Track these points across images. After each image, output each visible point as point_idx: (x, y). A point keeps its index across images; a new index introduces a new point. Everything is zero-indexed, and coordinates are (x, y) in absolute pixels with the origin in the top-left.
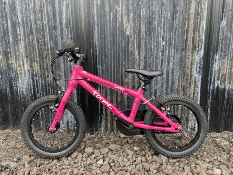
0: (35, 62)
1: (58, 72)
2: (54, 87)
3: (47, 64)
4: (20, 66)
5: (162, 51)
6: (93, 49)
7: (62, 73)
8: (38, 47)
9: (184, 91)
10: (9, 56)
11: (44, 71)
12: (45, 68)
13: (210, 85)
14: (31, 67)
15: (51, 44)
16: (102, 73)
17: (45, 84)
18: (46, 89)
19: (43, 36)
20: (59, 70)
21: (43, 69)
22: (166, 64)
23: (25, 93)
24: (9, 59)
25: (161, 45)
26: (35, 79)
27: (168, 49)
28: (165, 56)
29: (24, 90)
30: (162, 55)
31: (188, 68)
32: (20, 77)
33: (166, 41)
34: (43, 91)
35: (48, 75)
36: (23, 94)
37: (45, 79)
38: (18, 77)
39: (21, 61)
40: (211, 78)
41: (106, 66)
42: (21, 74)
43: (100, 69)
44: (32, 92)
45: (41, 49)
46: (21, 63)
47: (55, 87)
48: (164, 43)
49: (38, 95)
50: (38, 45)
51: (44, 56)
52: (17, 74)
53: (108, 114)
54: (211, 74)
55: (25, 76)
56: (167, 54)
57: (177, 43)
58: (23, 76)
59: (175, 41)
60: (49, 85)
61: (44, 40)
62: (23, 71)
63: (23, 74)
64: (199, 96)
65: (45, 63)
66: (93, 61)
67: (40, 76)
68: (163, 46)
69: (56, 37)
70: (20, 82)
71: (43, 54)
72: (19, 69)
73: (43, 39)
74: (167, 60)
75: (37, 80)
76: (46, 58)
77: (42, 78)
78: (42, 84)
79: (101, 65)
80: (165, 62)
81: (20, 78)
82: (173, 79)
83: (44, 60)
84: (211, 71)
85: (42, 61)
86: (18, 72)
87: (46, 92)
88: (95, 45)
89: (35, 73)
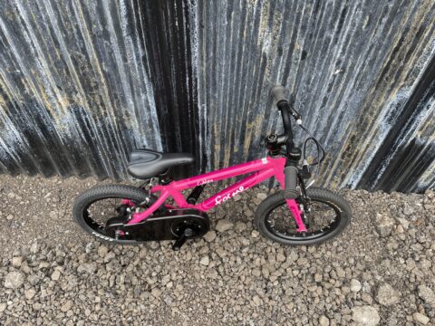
0: (77, 92)
1: (123, 110)
2: (120, 131)
3: (101, 97)
4: (49, 98)
5: (331, 85)
6: (190, 76)
7: (131, 111)
8: (78, 73)
9: (352, 142)
10: (23, 81)
11: (98, 108)
12: (99, 103)
13: (402, 138)
14: (72, 101)
15: (104, 68)
16: (207, 114)
17: (104, 127)
18: (106, 132)
19: (84, 51)
20: (125, 107)
21: (94, 107)
22: (332, 107)
23: (69, 135)
24: (23, 86)
25: (332, 73)
26: (84, 118)
27: (341, 85)
28: (334, 94)
29: (68, 132)
30: (329, 90)
31: (372, 114)
32: (54, 115)
33: (344, 69)
35: (106, 114)
36: (67, 137)
37: (101, 120)
38: (52, 117)
39: (49, 90)
40: (407, 129)
41: (215, 103)
42: (55, 110)
43: (203, 110)
44: (83, 137)
45: (84, 74)
46: (50, 94)
47: (123, 132)
48: (338, 71)
49: (93, 139)
50: (77, 69)
51: (93, 85)
52: (49, 112)
54: (410, 124)
55: (64, 113)
56: (339, 93)
57: (366, 73)
58: (60, 113)
59: (362, 68)
61: (87, 57)
62: (58, 106)
63: (59, 110)
64: (375, 152)
65: (97, 96)
66: (191, 96)
67: (91, 115)
68: (335, 76)
69: (111, 53)
70: (58, 122)
71: (89, 82)
72: (49, 105)
73: (84, 57)
74: (335, 101)
75: (86, 119)
76: (96, 87)
77: (96, 120)
78: (98, 127)
79: (205, 105)
80: (330, 104)
81: (55, 117)
82: (338, 127)
83: (95, 92)
84: (413, 120)
85: (91, 94)
86: (49, 109)
87: (107, 136)
88: (195, 71)
89: (81, 109)
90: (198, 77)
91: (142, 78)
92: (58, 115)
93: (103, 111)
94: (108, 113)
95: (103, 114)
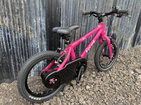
0: (6, 16)
1: (29, 27)
7: (34, 28)
12: (17, 23)
14: (2, 22)
17: (18, 38)
20: (30, 25)
21: (16, 25)
25: (95, 8)
26: (7, 34)
35: (20, 30)
37: (17, 34)
45: (14, 3)
48: (97, 7)
49: (10, 50)
51: (16, 11)
60: (21, 40)
65: (17, 18)
66: (58, 18)
67: (13, 32)
71: (15, 9)
75: (8, 35)
78: (15, 39)
79: (63, 21)
83: (16, 15)
85: (15, 16)
88: (60, 4)
90: (62, 7)
91: (40, 8)
93: (18, 29)
94: (21, 30)
95: (18, 31)
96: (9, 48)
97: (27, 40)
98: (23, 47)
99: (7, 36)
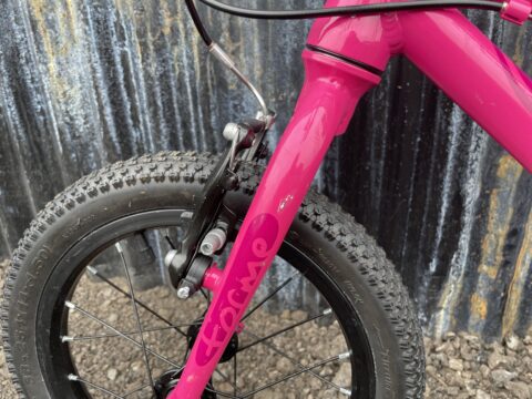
2: (206, 96)
11: (157, 5)
17: (164, 77)
18: (168, 104)
23: (80, 121)
26: (117, 50)
29: (76, 109)
32: (46, 40)
34: (155, 115)
35: (174, 30)
36: (71, 126)
37: (159, 49)
38: (38, 43)
42: (51, 25)
44: (109, 119)
47: (213, 99)
49: (135, 134)
52: (34, 25)
53: (487, 249)
55: (71, 37)
58: (63, 40)
60: (181, 87)
62: (60, 12)
63: (61, 28)
67: (135, 38)
70: (52, 65)
75: (124, 56)
78: (148, 77)
81: (47, 48)
87: (170, 121)
89: (113, 18)
92: (56, 42)
93: (167, 22)
94: (181, 26)
95: (167, 31)
96: (130, 121)
97: (207, 90)
98: (193, 130)
99: (118, 59)
